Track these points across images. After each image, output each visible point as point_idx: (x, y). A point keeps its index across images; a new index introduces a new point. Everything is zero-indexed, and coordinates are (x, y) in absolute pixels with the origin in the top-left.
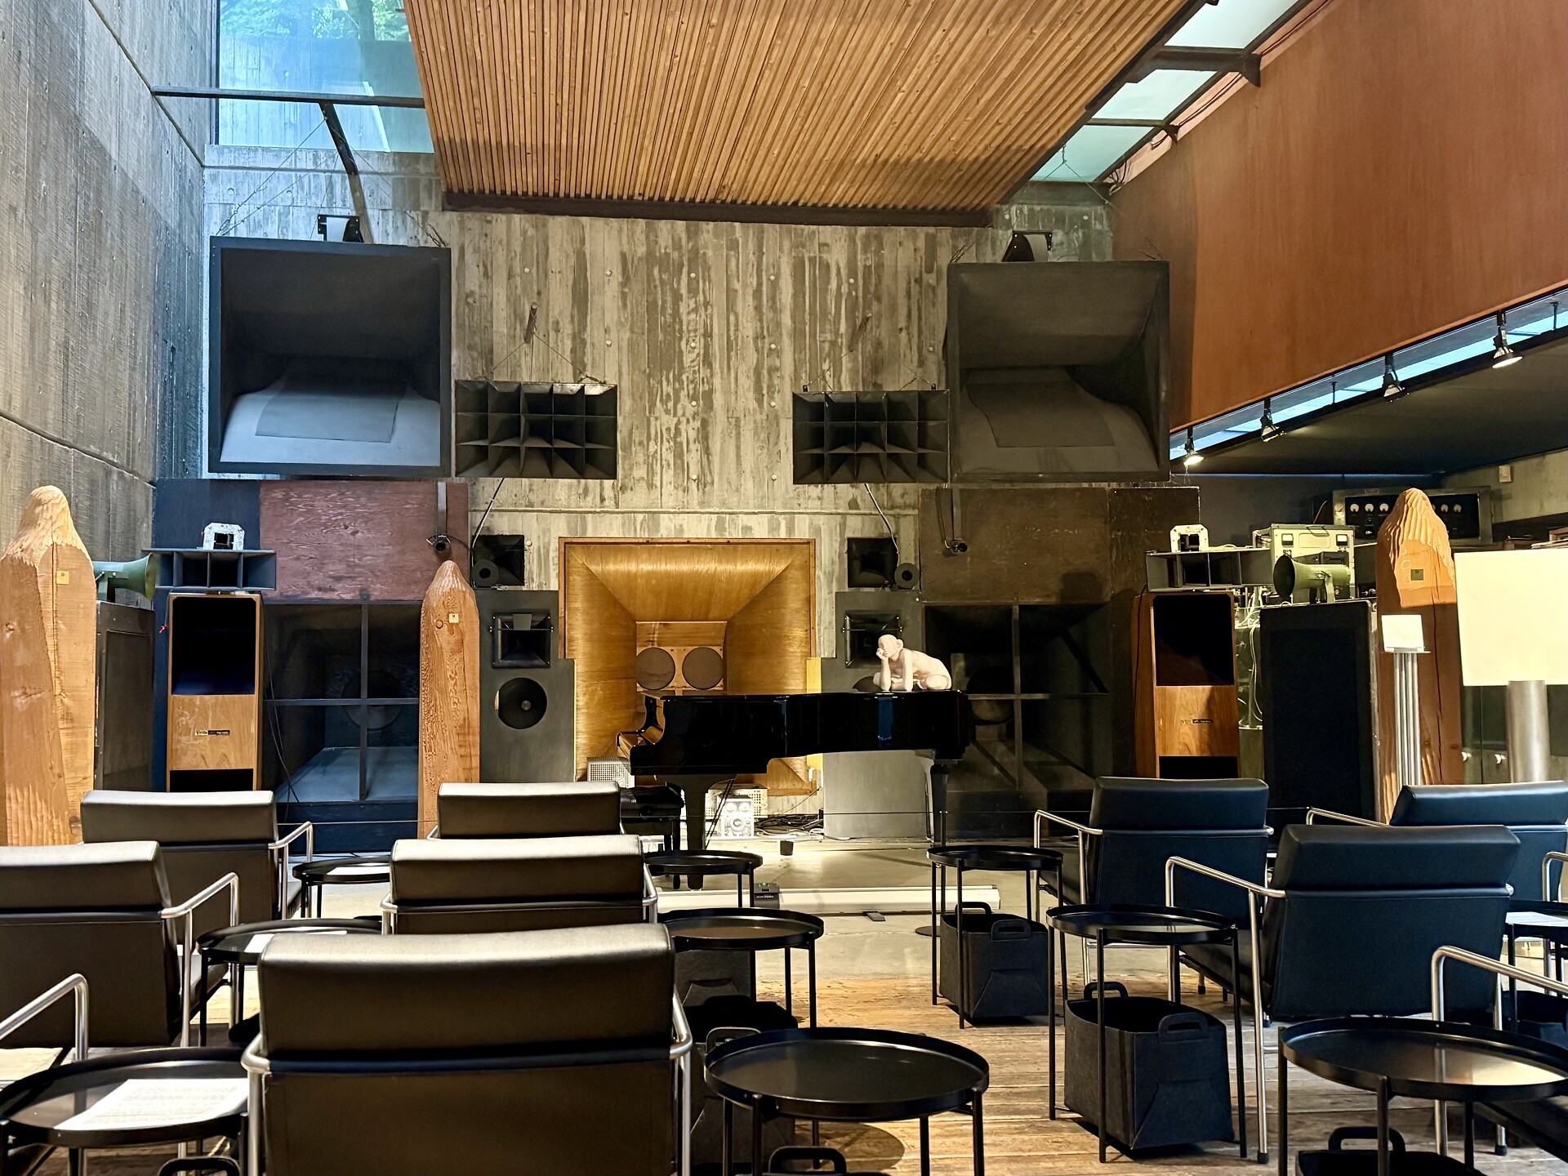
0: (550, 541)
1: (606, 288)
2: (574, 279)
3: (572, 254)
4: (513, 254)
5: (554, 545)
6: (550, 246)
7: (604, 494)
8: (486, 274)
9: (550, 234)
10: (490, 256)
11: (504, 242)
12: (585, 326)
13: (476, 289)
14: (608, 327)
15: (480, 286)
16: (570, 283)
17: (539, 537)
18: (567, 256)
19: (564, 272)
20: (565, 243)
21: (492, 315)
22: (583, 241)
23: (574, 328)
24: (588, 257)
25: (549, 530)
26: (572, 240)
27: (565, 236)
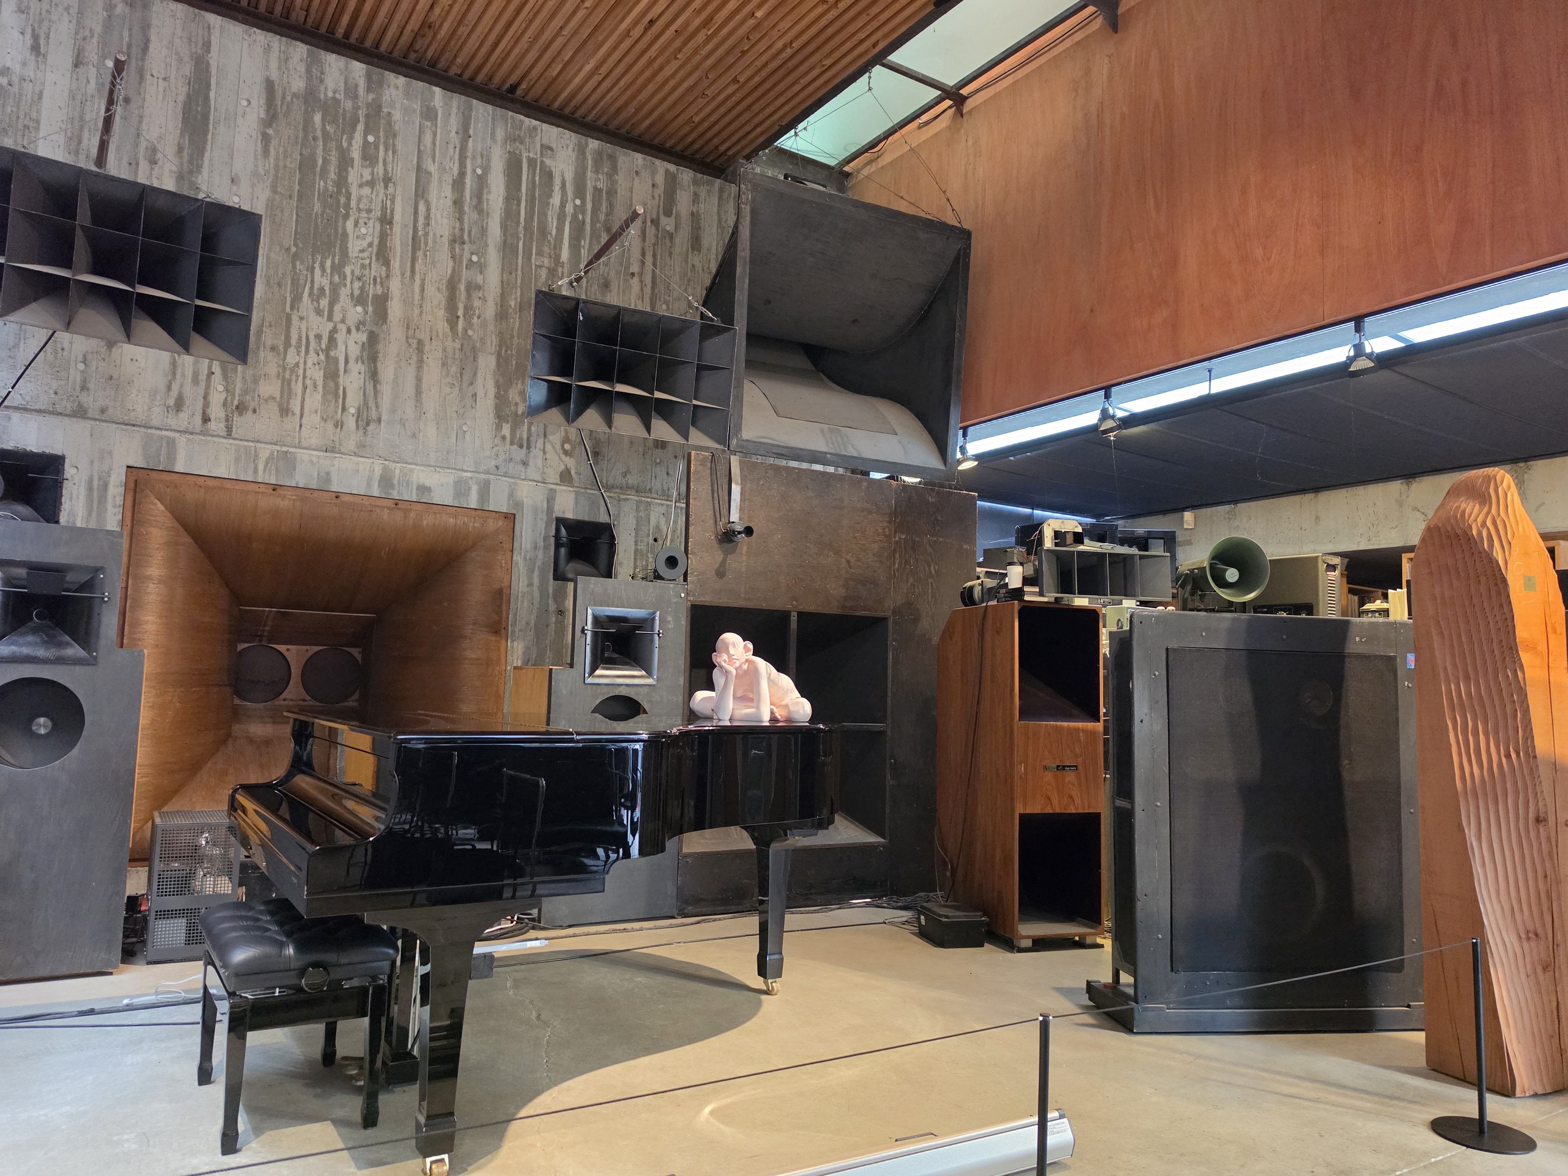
0: (111, 469)
1: (240, 121)
2: (188, 96)
3: (186, 59)
4: (87, 33)
5: (118, 477)
6: (153, 38)
7: (209, 411)
8: (36, 48)
9: (154, 22)
10: (46, 23)
11: (74, 10)
12: (199, 167)
13: (17, 68)
14: (236, 175)
15: (24, 64)
16: (181, 98)
17: (92, 462)
18: (180, 60)
19: (173, 80)
20: (177, 41)
21: (38, 111)
22: (207, 45)
23: (182, 164)
24: (213, 70)
25: (110, 453)
26: (190, 39)
27: (179, 32)
